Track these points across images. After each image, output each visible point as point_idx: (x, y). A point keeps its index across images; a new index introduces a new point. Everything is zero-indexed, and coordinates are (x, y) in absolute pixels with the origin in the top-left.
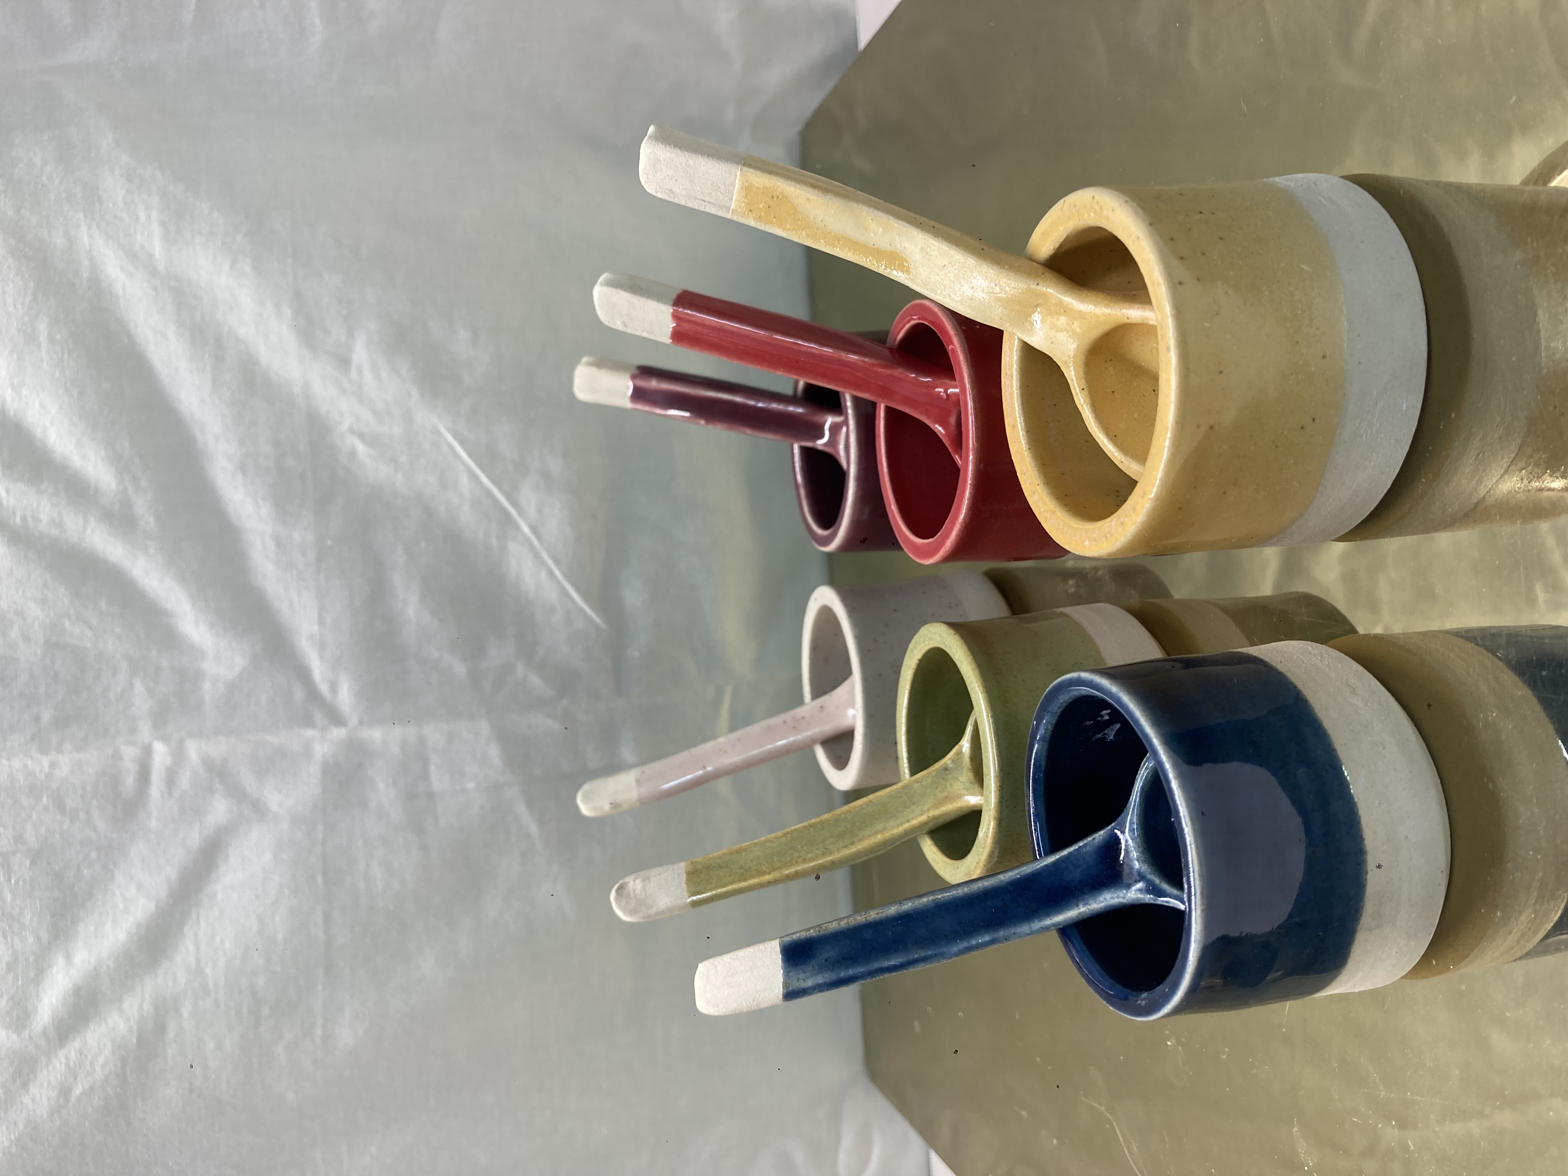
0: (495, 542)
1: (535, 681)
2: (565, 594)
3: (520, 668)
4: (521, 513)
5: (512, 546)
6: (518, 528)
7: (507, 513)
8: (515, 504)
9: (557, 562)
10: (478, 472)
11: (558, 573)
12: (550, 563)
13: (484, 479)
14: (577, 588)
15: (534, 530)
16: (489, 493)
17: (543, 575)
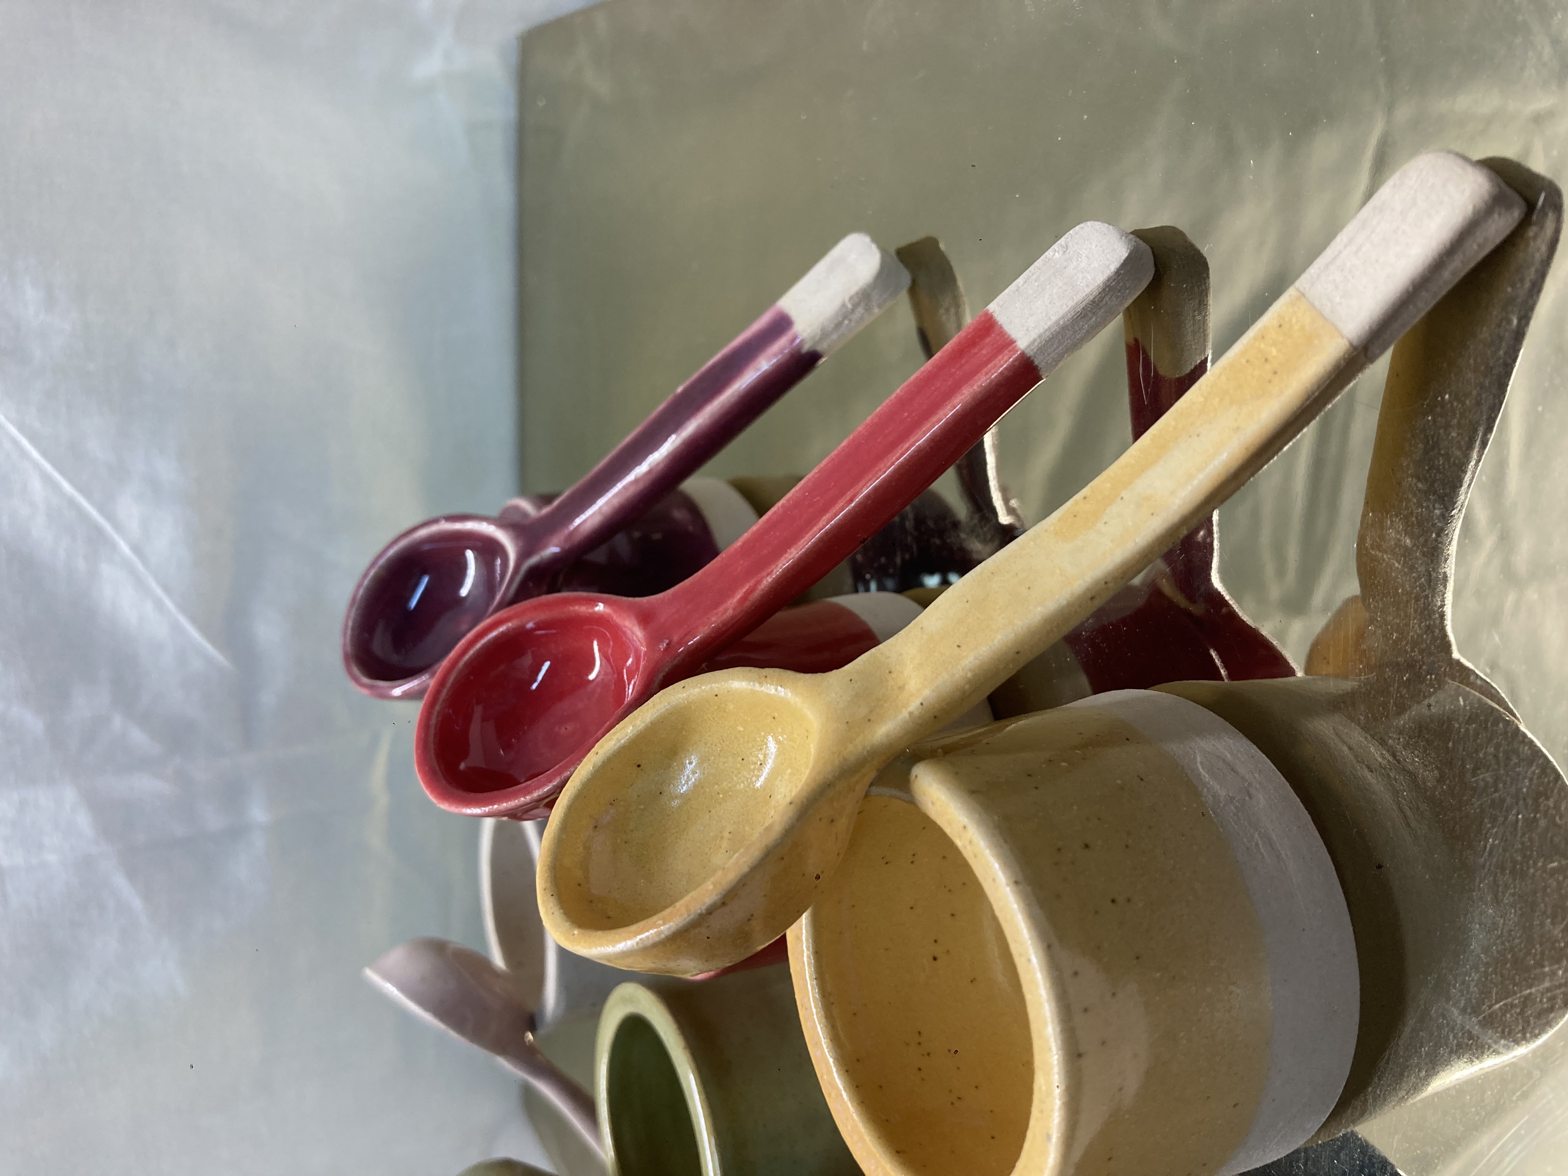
0: (81, 565)
1: (138, 737)
2: (176, 628)
3: (118, 722)
4: (118, 527)
5: (106, 570)
6: (114, 547)
7: (99, 530)
8: (110, 517)
9: (166, 588)
10: (56, 475)
11: (169, 604)
12: (159, 592)
13: (67, 487)
14: (194, 621)
15: (136, 549)
16: (72, 503)
17: (149, 607)
